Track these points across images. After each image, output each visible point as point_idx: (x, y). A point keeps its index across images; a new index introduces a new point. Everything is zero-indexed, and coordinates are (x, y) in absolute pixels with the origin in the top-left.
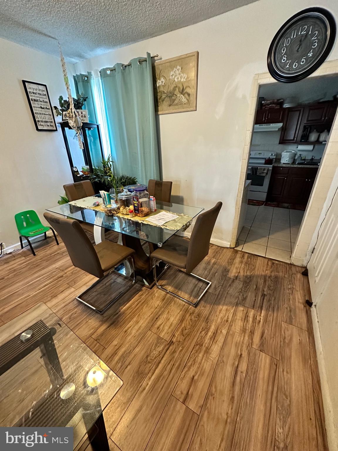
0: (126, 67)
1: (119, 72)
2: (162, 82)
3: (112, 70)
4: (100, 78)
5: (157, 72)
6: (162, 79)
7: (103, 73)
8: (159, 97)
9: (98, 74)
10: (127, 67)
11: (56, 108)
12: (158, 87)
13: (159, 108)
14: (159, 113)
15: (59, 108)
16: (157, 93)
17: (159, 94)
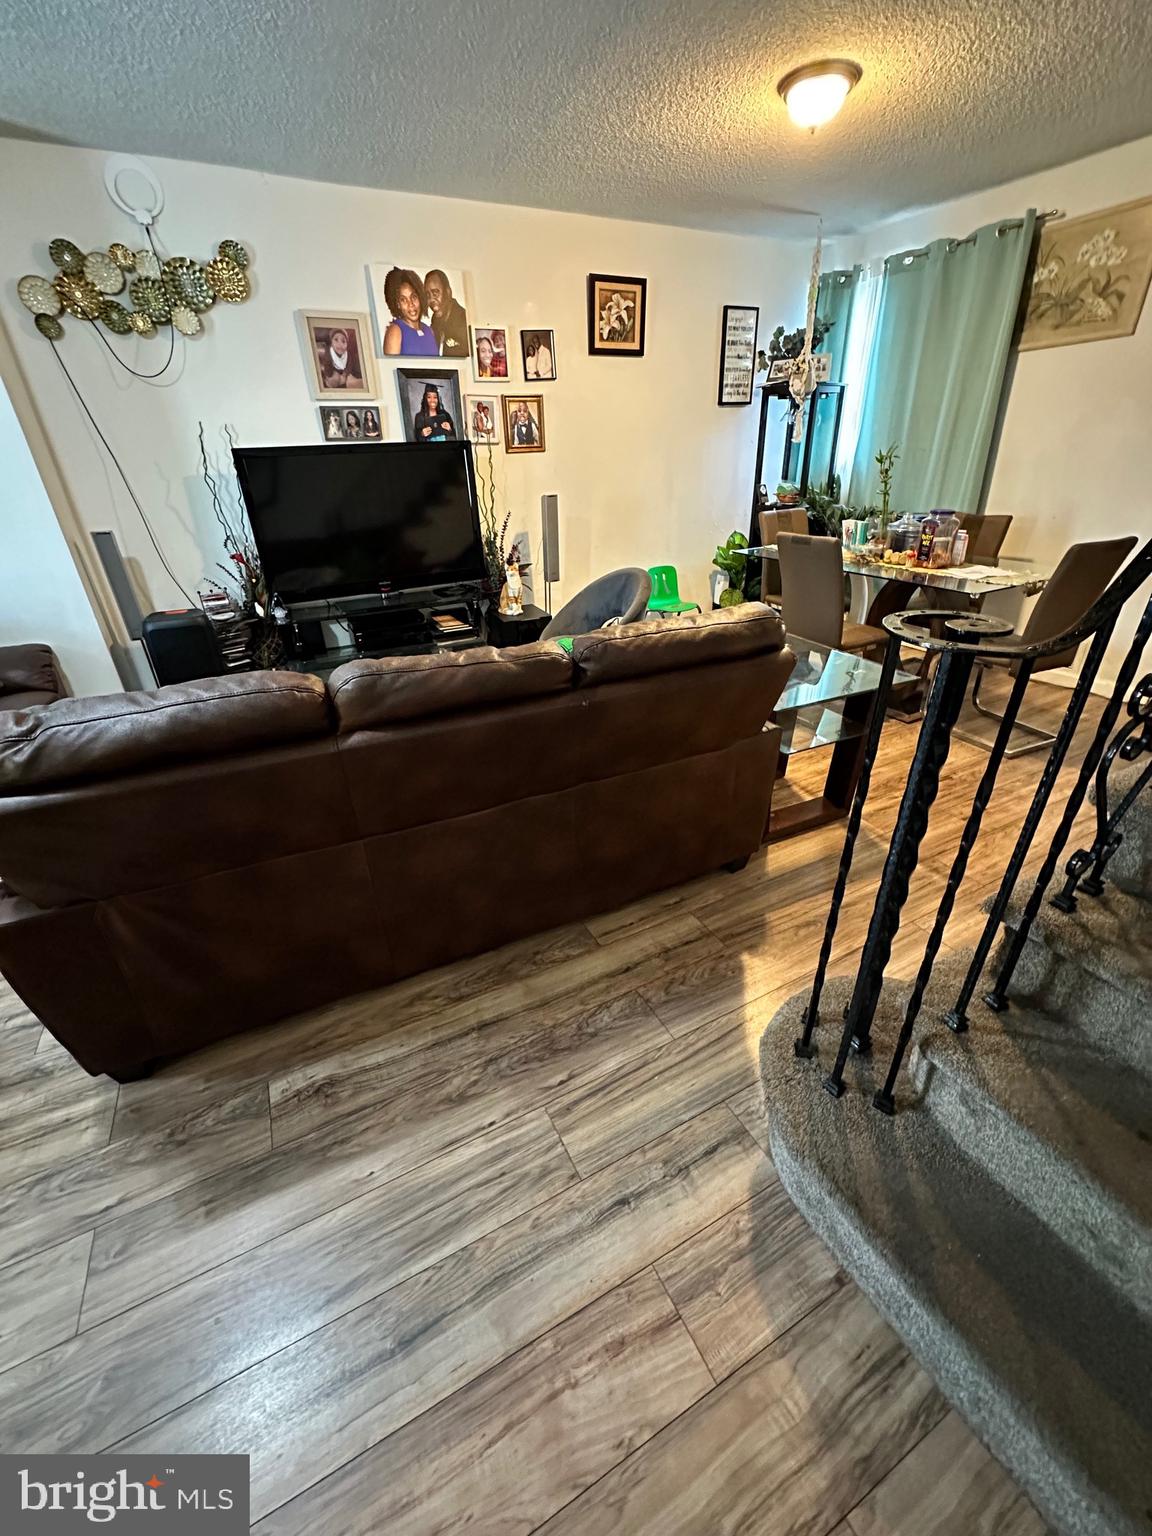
0: (959, 244)
1: (936, 261)
2: (1051, 272)
3: (918, 255)
4: (881, 277)
5: (1044, 247)
6: (1053, 265)
7: (894, 266)
8: (1030, 309)
9: (879, 267)
10: (963, 245)
11: (762, 353)
12: (1037, 284)
13: (1025, 336)
14: (1021, 347)
15: (768, 353)
16: (1029, 298)
17: (1032, 303)
